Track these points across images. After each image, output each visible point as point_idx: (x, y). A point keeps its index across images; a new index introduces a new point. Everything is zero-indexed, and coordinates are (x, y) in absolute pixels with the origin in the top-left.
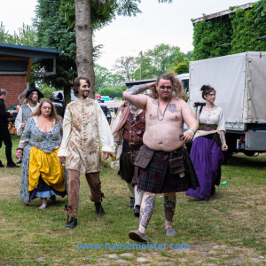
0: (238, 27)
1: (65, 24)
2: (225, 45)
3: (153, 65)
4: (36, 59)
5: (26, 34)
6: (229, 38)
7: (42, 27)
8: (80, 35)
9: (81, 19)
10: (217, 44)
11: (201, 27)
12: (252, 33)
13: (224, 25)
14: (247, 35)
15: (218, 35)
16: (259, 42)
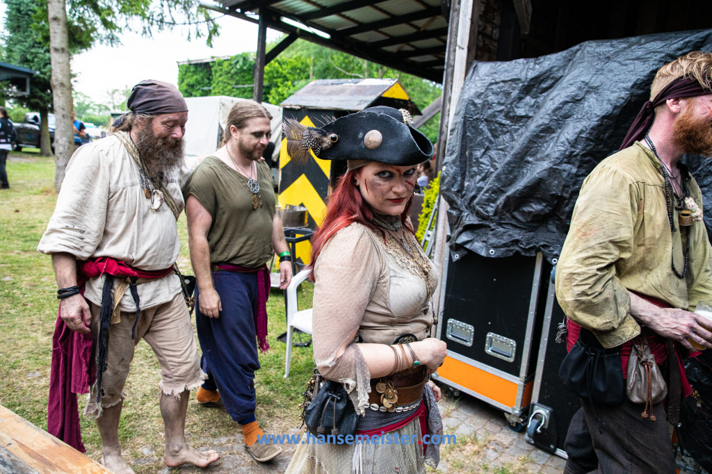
0: (218, 74)
1: (40, 43)
2: (206, 88)
4: (4, 75)
6: (209, 83)
7: (11, 42)
9: (57, 41)
10: (198, 87)
11: (185, 69)
12: (229, 81)
13: (205, 71)
14: (225, 83)
15: (200, 79)
16: (235, 90)
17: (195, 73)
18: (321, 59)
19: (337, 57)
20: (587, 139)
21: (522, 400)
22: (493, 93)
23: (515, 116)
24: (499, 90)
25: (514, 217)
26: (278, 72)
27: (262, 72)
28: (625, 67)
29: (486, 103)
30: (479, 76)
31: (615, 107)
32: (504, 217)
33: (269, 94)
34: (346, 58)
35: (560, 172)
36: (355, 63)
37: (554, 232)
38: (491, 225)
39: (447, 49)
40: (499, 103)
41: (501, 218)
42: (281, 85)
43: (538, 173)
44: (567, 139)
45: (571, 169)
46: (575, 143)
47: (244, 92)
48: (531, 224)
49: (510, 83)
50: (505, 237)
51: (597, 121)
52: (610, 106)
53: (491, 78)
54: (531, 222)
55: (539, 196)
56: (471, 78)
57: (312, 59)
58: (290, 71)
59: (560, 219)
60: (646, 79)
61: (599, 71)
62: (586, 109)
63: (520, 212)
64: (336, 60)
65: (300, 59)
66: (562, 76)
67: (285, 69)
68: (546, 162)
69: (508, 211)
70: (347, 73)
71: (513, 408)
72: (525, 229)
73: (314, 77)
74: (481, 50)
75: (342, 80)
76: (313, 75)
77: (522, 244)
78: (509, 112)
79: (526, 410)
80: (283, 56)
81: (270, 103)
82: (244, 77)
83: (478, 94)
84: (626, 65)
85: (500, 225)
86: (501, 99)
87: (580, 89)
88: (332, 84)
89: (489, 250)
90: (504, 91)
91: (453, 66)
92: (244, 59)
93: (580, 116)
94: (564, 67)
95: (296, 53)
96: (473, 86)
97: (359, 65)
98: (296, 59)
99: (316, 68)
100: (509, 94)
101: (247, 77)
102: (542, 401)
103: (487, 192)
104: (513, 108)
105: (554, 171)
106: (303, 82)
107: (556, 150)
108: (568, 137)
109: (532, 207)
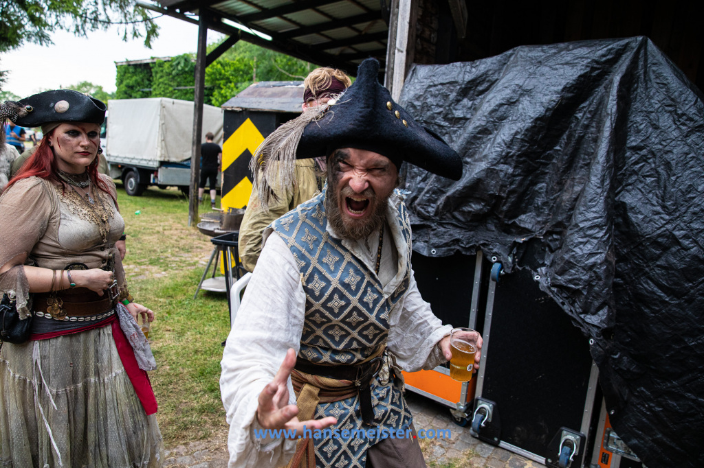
0: (158, 76)
2: (146, 90)
6: (150, 84)
10: (138, 88)
11: (124, 70)
12: (170, 83)
13: (145, 72)
14: (166, 84)
15: (139, 80)
16: (176, 91)
17: (134, 73)
18: (264, 61)
19: (280, 60)
20: (522, 140)
21: (467, 395)
22: (432, 96)
23: (453, 118)
24: (437, 92)
25: (454, 217)
26: (220, 74)
27: (203, 73)
28: (555, 72)
29: (425, 105)
30: (417, 79)
31: (548, 110)
32: (444, 217)
33: (212, 95)
34: (289, 60)
35: (497, 172)
36: (299, 66)
37: (493, 231)
38: (433, 225)
39: (388, 52)
40: (438, 105)
41: (441, 219)
42: (224, 87)
43: (476, 174)
44: (504, 141)
45: (508, 169)
46: (510, 144)
47: (186, 94)
48: (471, 224)
49: (448, 85)
50: (445, 237)
51: (531, 122)
52: (543, 108)
53: (429, 80)
54: (471, 221)
55: (478, 196)
56: (410, 80)
57: (255, 61)
58: (233, 73)
59: (498, 219)
60: (574, 83)
61: (532, 75)
62: (521, 111)
63: (460, 211)
64: (279, 62)
65: (243, 60)
66: (497, 80)
67: (228, 71)
68: (484, 163)
69: (449, 211)
70: (291, 76)
71: (458, 403)
72: (465, 229)
73: (258, 79)
74: (419, 54)
75: (284, 82)
76: (256, 77)
77: (462, 243)
78: (447, 114)
79: (471, 405)
80: (225, 57)
81: (213, 105)
82: (185, 78)
83: (417, 96)
84: (556, 69)
85: (441, 225)
86: (439, 101)
87: (514, 91)
88: (274, 86)
89: (431, 249)
90: (442, 93)
91: (393, 69)
92: (186, 60)
93: (514, 118)
94: (499, 70)
95: (239, 55)
96: (412, 88)
97: (303, 67)
98: (237, 61)
99: (259, 70)
100: (447, 96)
101: (189, 79)
102: (486, 396)
103: (427, 192)
104: (451, 110)
105: (491, 172)
106: (246, 84)
107: (493, 151)
108: (504, 138)
109: (471, 207)
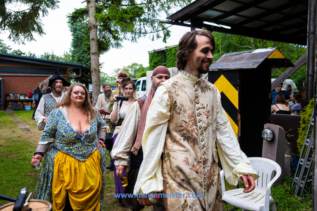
0: (169, 56)
1: (86, 51)
3: (130, 72)
4: (71, 68)
5: (66, 56)
6: (165, 61)
7: (74, 53)
8: (93, 57)
9: (93, 50)
10: (160, 63)
11: (152, 55)
13: (163, 55)
14: (173, 60)
15: (160, 59)
17: (157, 56)
18: (225, 40)
34: (240, 38)
36: (246, 40)
57: (220, 41)
64: (234, 40)
73: (222, 51)
75: (241, 52)
88: (236, 55)
99: (223, 46)
